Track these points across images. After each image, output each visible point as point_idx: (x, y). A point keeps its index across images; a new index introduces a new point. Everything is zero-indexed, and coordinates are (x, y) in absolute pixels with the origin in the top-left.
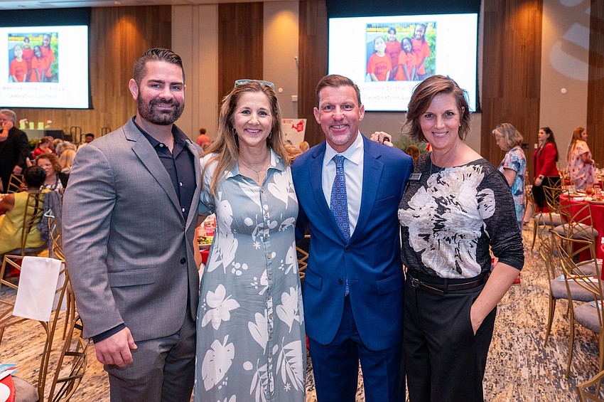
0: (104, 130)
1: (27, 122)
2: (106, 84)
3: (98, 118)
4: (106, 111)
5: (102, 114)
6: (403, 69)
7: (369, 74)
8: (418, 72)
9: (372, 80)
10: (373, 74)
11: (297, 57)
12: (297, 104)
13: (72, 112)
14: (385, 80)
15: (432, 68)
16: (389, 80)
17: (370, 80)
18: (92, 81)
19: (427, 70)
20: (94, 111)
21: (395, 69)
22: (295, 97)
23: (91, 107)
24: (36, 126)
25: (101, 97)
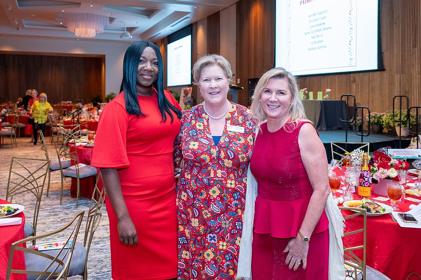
0: (397, 101)
1: (307, 92)
2: (403, 31)
3: (391, 83)
4: (402, 72)
5: (397, 77)
13: (357, 76)
18: (384, 31)
20: (385, 74)
23: (381, 68)
24: (315, 96)
25: (395, 52)
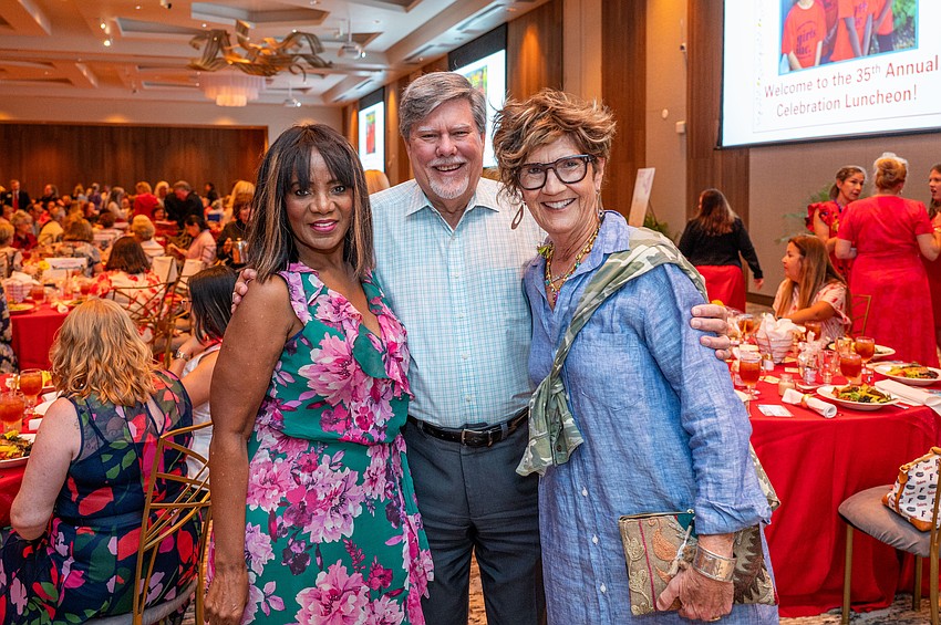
6: (848, 29)
7: (785, 56)
8: (877, 29)
9: (791, 69)
10: (792, 55)
11: (684, 45)
12: (685, 137)
14: (813, 65)
15: (909, 14)
16: (821, 63)
17: (787, 69)
19: (898, 21)
21: (833, 31)
22: (681, 125)
